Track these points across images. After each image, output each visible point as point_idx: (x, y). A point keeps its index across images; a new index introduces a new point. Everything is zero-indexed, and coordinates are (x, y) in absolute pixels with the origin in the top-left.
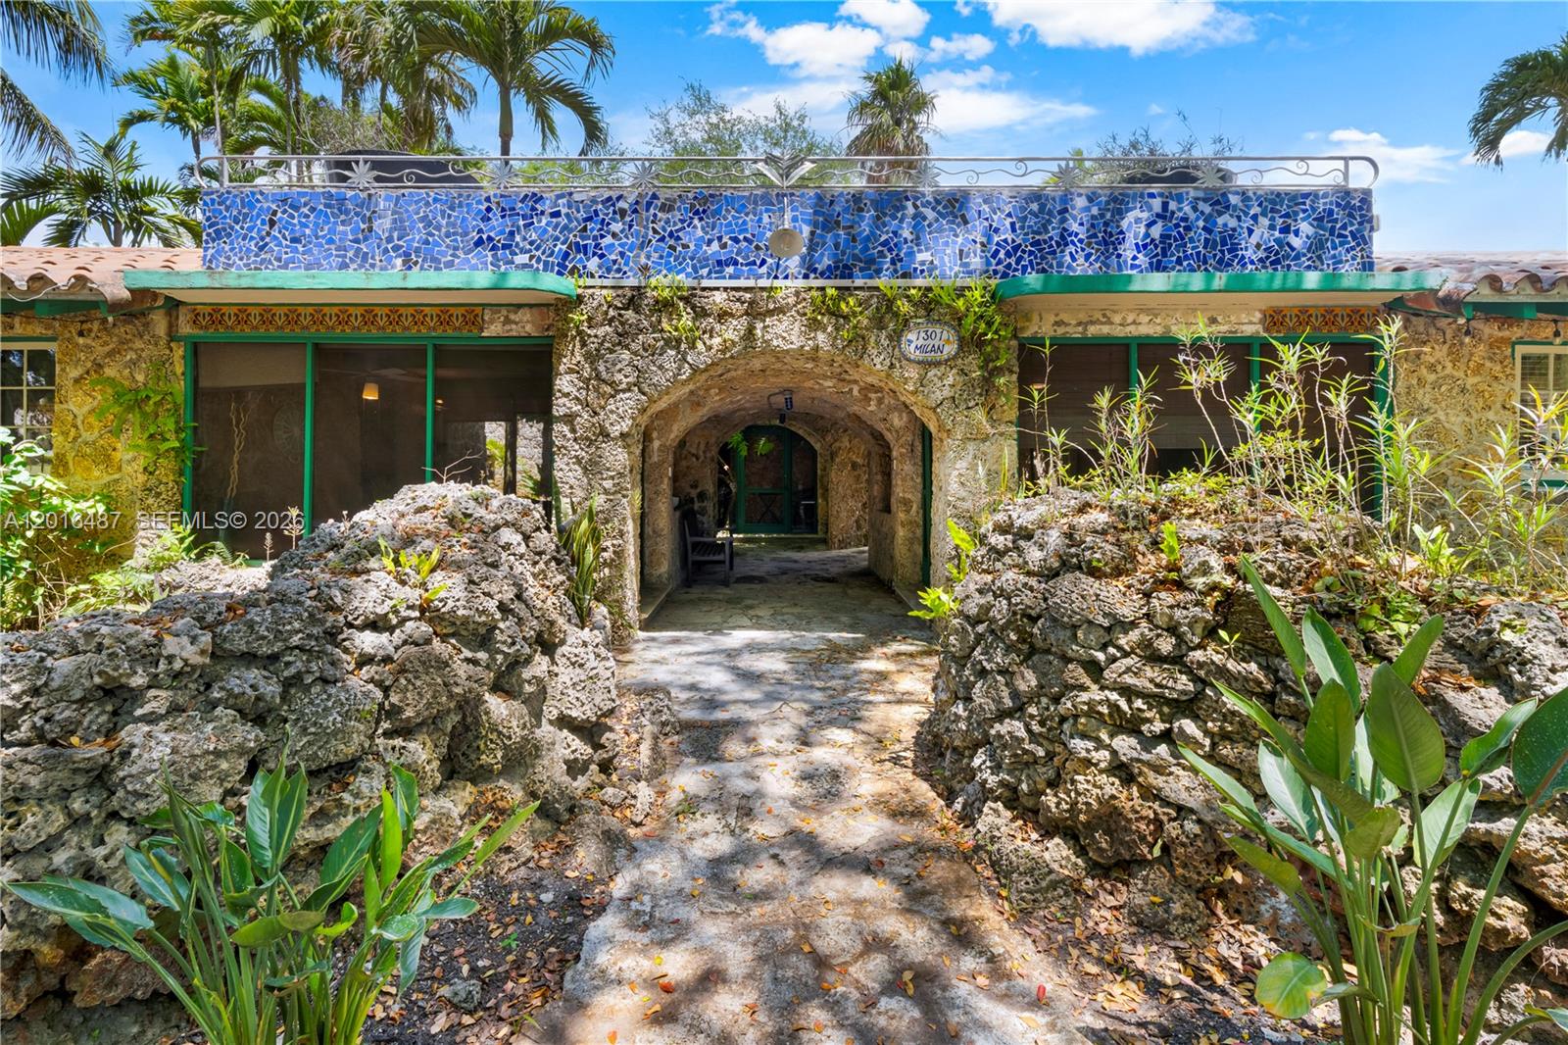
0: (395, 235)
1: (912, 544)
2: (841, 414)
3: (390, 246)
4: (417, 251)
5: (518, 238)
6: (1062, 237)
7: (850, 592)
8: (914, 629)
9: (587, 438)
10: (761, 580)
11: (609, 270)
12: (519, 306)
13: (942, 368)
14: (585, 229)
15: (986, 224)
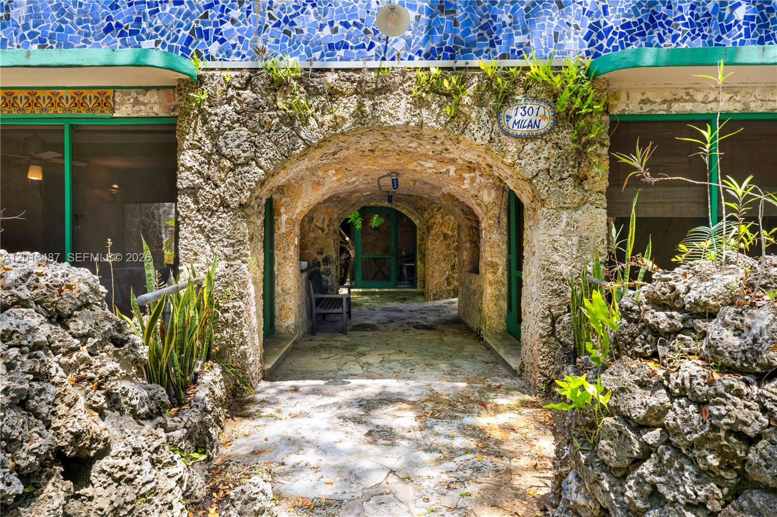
0: (31, 22)
1: (498, 300)
2: (437, 194)
3: (26, 33)
4: (52, 37)
5: (144, 25)
6: (652, 20)
7: (445, 339)
8: (506, 376)
9: (209, 209)
10: (373, 328)
11: (229, 54)
12: (147, 89)
13: (538, 142)
14: (206, 16)
15: (580, 8)
